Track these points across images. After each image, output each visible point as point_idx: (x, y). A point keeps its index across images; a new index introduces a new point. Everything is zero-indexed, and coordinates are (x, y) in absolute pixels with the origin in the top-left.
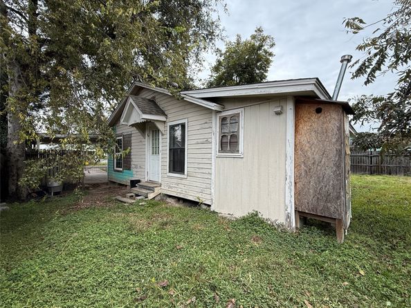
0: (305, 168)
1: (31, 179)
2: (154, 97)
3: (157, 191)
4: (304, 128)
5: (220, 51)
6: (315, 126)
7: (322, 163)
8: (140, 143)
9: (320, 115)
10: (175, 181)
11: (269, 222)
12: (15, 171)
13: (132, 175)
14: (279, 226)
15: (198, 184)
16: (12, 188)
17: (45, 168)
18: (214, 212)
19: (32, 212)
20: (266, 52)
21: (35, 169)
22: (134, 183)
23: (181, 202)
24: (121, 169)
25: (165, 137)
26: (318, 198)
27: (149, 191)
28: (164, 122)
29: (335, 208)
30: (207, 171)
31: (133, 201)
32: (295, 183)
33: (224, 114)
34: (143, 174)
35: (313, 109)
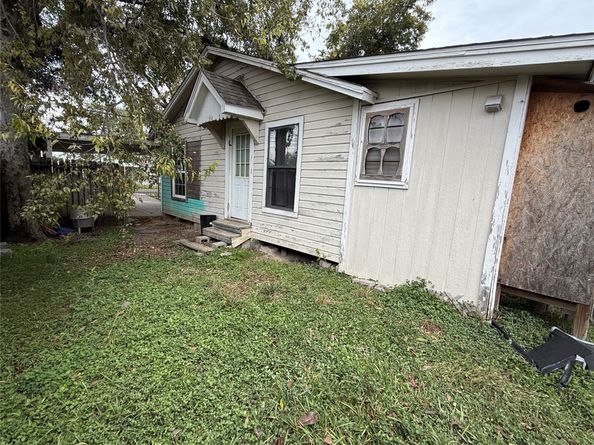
0: (531, 214)
1: (43, 209)
2: (241, 77)
3: (246, 234)
4: (542, 139)
5: (344, 6)
6: (567, 137)
7: (570, 206)
8: (216, 157)
9: (582, 115)
10: (277, 220)
11: (446, 299)
12: (16, 192)
13: (202, 207)
14: (464, 306)
15: (317, 229)
16: (14, 219)
17: (67, 190)
18: (343, 275)
19: (49, 259)
20: (420, 11)
21: (48, 190)
22: (207, 220)
23: (283, 253)
24: (184, 197)
25: (260, 147)
26: (548, 267)
27: (233, 235)
28: (260, 122)
29: (580, 285)
30: (335, 208)
31: (210, 249)
32: (505, 238)
33: (376, 109)
34: (219, 206)
35: (568, 104)
